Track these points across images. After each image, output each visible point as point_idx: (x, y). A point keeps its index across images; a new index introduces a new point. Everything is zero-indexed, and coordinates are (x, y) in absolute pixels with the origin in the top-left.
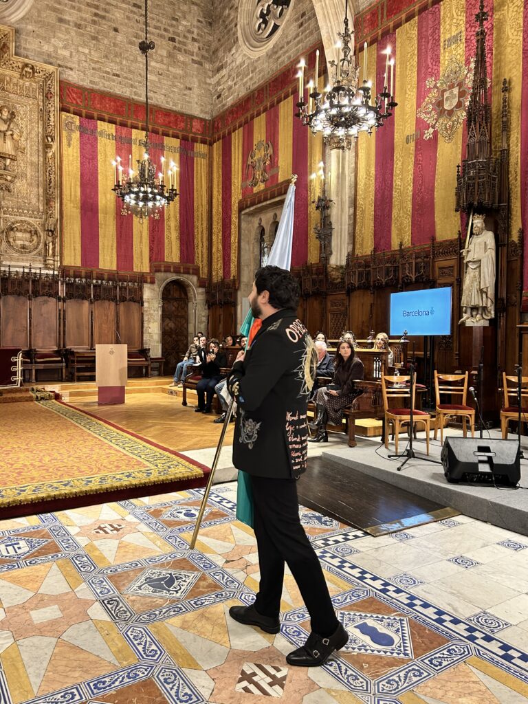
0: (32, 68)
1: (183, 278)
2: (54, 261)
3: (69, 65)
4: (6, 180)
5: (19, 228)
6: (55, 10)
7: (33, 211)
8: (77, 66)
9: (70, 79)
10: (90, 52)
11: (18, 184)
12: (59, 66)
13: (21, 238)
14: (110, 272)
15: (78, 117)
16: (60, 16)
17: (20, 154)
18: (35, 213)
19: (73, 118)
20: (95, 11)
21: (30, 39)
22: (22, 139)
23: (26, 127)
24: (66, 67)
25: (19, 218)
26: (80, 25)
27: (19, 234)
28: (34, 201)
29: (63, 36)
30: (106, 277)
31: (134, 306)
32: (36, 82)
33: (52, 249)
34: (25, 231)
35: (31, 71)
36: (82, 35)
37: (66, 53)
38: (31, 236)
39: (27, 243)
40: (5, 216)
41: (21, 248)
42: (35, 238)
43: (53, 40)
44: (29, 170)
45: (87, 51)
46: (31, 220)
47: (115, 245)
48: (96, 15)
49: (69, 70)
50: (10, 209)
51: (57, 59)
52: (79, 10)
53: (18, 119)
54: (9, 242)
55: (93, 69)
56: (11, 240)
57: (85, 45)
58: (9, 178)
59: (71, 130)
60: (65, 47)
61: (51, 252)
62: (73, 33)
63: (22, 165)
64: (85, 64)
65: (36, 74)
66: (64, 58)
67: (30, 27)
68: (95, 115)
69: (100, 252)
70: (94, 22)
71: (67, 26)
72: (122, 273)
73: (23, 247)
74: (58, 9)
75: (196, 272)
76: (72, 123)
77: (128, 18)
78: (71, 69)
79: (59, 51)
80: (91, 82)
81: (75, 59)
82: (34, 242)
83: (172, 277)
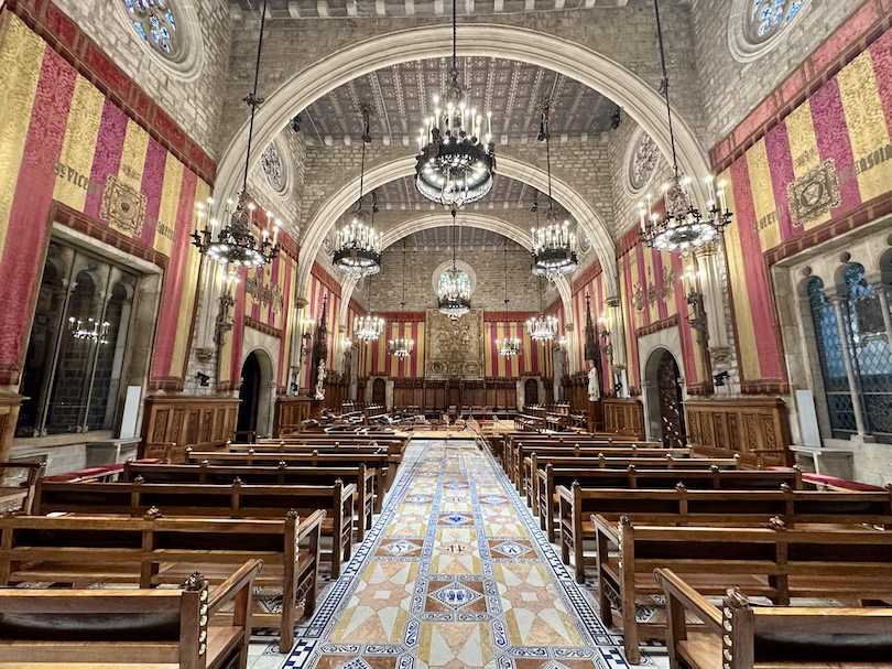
1: (534, 377)
2: (482, 375)
8: (490, 305)
9: (487, 310)
10: (494, 299)
11: (471, 349)
12: (484, 307)
13: (471, 368)
14: (503, 377)
17: (471, 339)
18: (476, 358)
19: (488, 323)
22: (472, 334)
23: (473, 330)
25: (471, 361)
26: (491, 291)
28: (476, 354)
29: (485, 296)
30: (500, 379)
31: (513, 391)
32: (476, 315)
34: (473, 365)
36: (491, 294)
38: (475, 367)
40: (466, 361)
41: (471, 371)
43: (481, 299)
44: (474, 344)
46: (475, 361)
47: (505, 367)
50: (468, 358)
52: (490, 286)
53: (470, 328)
57: (492, 297)
59: (488, 327)
60: (486, 300)
61: (481, 372)
62: (488, 294)
64: (493, 304)
65: (476, 312)
66: (486, 304)
68: (496, 320)
69: (499, 370)
72: (507, 377)
74: (483, 288)
75: (539, 374)
78: (488, 307)
79: (484, 302)
80: (494, 309)
82: (475, 369)
83: (529, 377)
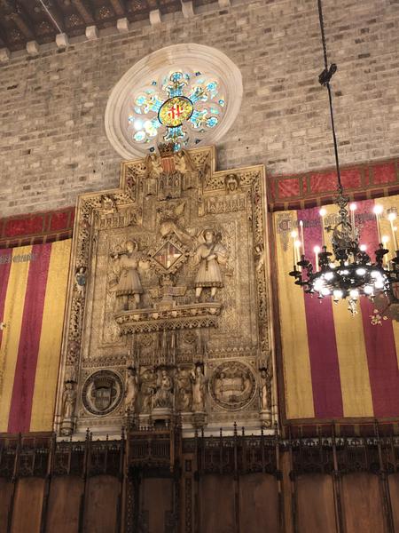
0: (235, 177)
2: (270, 414)
3: (283, 156)
4: (210, 314)
5: (228, 373)
6: (262, 108)
7: (244, 347)
8: (292, 155)
9: (284, 171)
10: (307, 132)
11: (226, 316)
12: (270, 163)
13: (229, 387)
14: (363, 422)
15: (295, 211)
16: (268, 111)
17: (227, 278)
18: (247, 348)
19: (288, 215)
20: (309, 87)
21: (236, 149)
22: (231, 260)
23: (234, 245)
24: (279, 161)
25: (227, 359)
26: (292, 110)
27: (228, 382)
28: (246, 332)
29: (273, 130)
30: (357, 431)
32: (243, 192)
33: (267, 396)
34: (236, 376)
35: (235, 181)
36: (297, 118)
37: (278, 146)
38: (243, 381)
39: (238, 393)
40: (211, 360)
41: (230, 401)
42: (247, 383)
43: (261, 139)
44: (238, 295)
45: (303, 133)
46: (242, 360)
47: (367, 375)
48: (311, 90)
49: (283, 163)
50: (217, 350)
51: (267, 156)
52: (291, 94)
53: (225, 239)
54: (214, 394)
55: (312, 149)
56: (217, 392)
57: (300, 127)
58: (213, 311)
59: (287, 229)
60: (276, 140)
61: (265, 401)
62: (285, 122)
63: (231, 291)
64: (301, 148)
65: (241, 183)
66: (276, 152)
67: (236, 138)
68: (318, 200)
69: (343, 390)
70: (310, 99)
71: (277, 117)
72: (383, 420)
73: (233, 399)
74: (266, 105)
76: (287, 221)
77: (354, 74)
78: (285, 160)
79: (269, 148)
80: (311, 164)
81: (289, 147)
82: (246, 389)
